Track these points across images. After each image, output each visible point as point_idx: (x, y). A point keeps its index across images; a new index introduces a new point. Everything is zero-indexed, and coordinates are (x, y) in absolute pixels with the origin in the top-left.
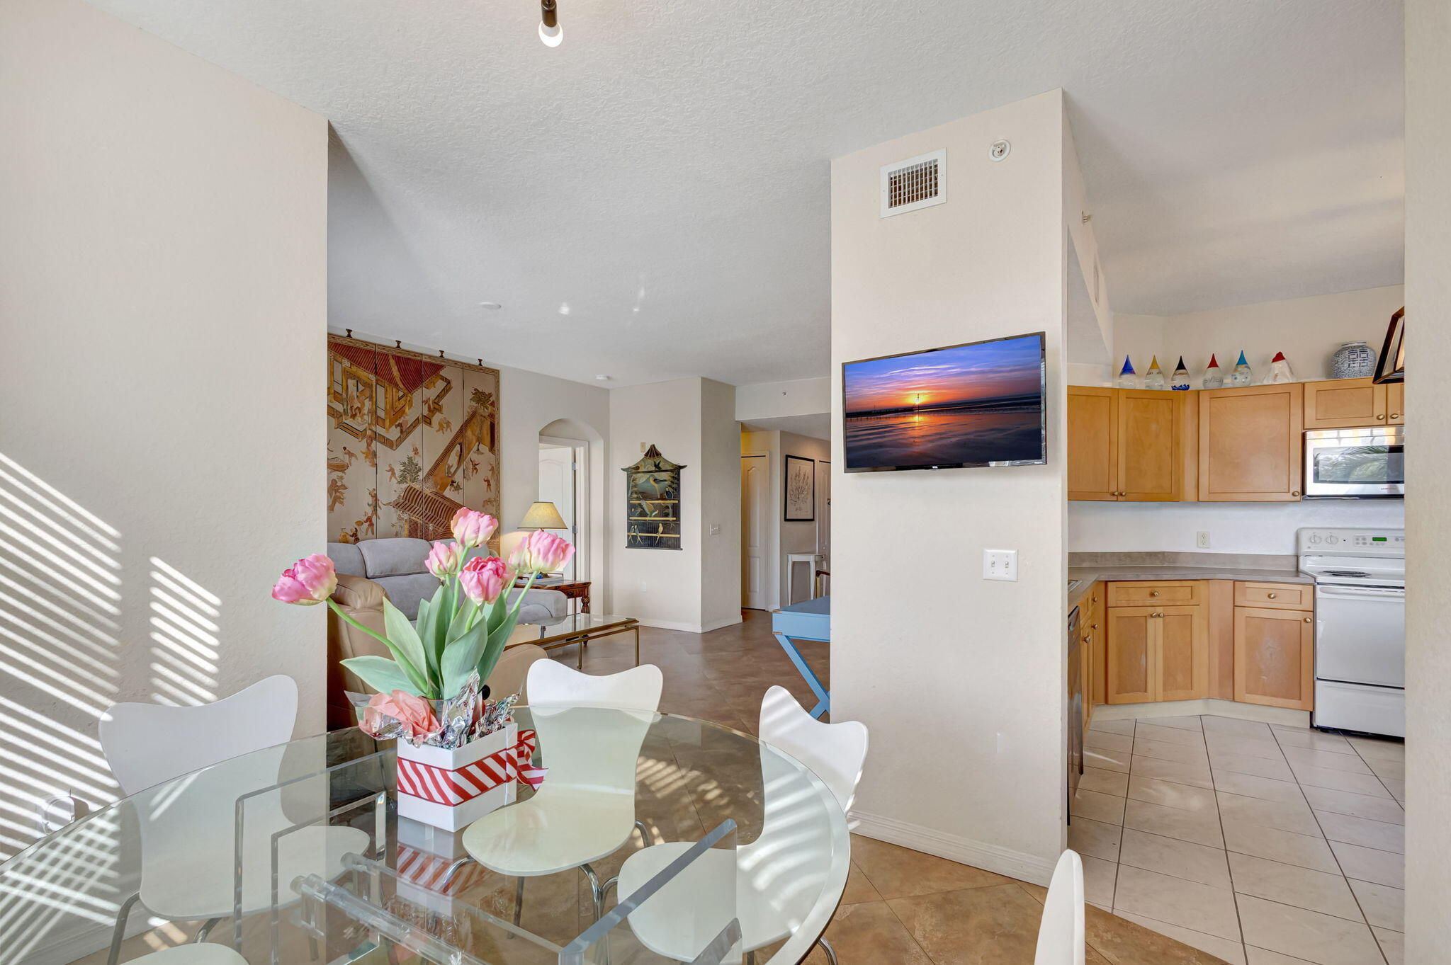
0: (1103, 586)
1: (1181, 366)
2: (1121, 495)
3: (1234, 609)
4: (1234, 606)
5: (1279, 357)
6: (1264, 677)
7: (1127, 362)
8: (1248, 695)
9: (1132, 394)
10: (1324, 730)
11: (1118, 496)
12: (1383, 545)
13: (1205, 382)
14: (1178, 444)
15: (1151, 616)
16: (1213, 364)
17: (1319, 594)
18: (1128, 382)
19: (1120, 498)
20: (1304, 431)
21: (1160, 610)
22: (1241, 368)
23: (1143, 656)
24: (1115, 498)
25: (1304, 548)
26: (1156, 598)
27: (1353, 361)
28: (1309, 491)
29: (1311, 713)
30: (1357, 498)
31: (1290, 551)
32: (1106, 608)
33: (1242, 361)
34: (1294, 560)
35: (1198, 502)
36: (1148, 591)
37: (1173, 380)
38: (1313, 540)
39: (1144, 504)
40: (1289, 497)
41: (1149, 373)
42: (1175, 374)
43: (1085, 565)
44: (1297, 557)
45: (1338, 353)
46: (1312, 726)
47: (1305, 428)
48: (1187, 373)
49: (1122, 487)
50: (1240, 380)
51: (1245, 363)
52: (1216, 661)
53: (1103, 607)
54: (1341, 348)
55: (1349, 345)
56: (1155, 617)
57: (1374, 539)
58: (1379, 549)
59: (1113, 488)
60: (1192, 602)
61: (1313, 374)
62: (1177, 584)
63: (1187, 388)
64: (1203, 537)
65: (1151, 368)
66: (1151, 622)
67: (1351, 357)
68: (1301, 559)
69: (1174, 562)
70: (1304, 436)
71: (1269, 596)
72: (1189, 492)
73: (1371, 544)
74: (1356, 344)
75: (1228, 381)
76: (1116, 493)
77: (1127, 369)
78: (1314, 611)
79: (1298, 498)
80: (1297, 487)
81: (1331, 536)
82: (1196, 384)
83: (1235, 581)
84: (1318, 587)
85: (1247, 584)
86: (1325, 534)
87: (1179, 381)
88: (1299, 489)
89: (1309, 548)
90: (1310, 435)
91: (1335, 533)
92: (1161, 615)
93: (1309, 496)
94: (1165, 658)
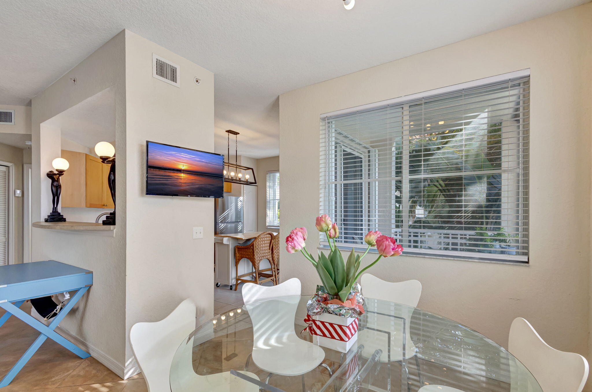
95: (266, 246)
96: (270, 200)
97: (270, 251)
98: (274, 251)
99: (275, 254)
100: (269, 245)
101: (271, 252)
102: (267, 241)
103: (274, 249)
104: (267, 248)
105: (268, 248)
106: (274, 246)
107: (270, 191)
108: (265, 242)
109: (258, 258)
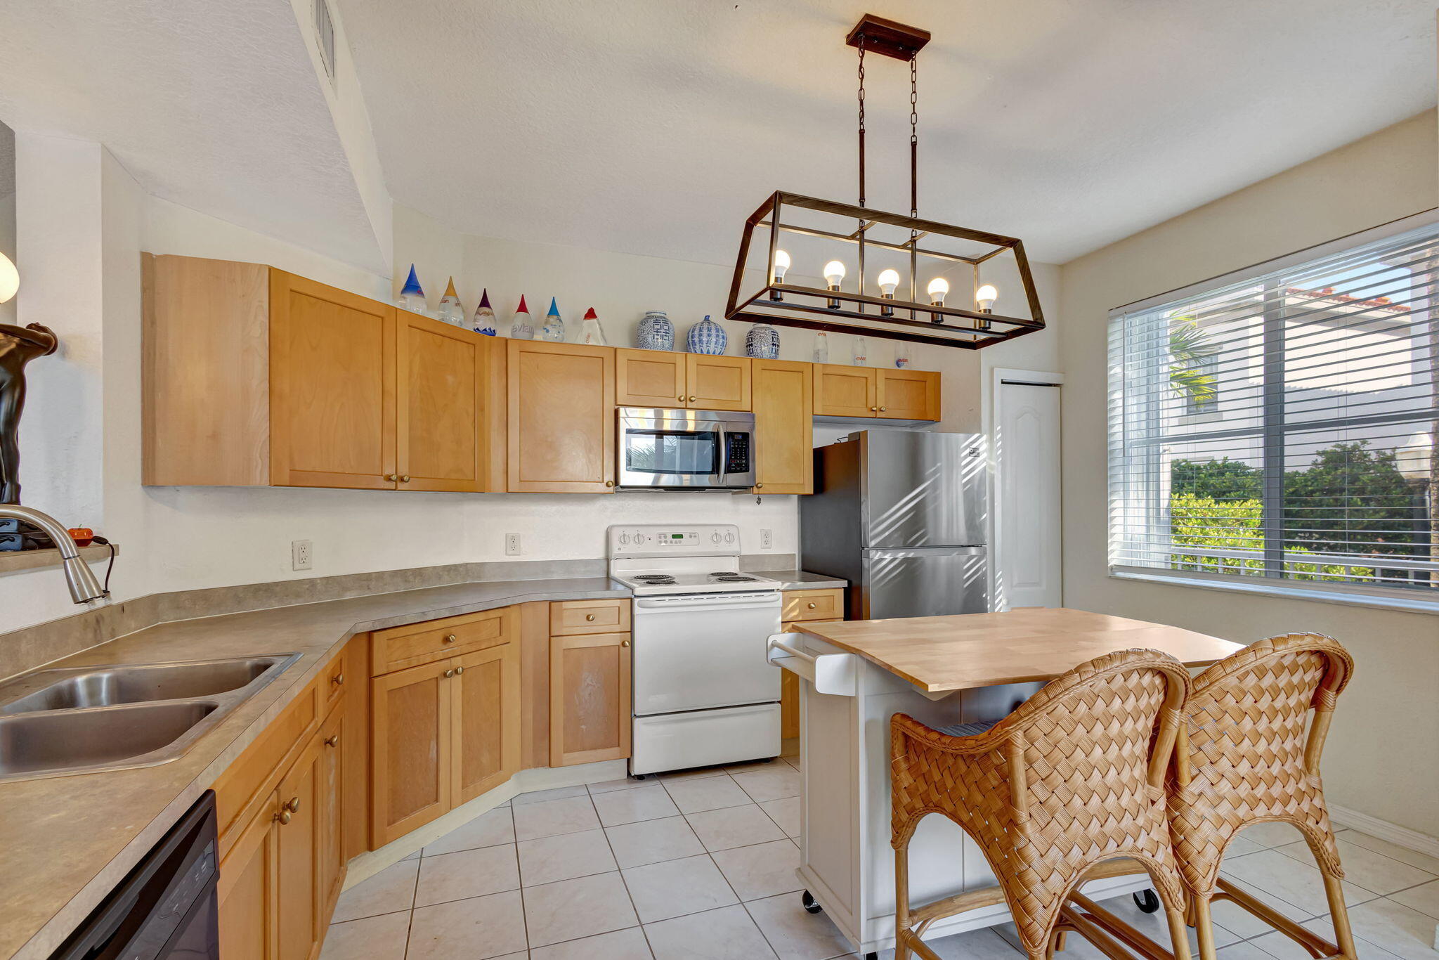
0: (363, 642)
1: (485, 302)
2: (402, 480)
3: (550, 639)
4: (550, 636)
5: (591, 314)
6: (583, 727)
7: (412, 276)
8: (566, 755)
9: (418, 324)
10: (641, 778)
11: (396, 482)
12: (680, 542)
13: (514, 330)
14: (482, 409)
15: (445, 675)
16: (522, 308)
17: (637, 610)
18: (413, 304)
19: (401, 486)
20: (616, 407)
21: (457, 662)
22: (553, 319)
23: (433, 743)
24: (392, 485)
25: (615, 550)
26: (451, 645)
27: (657, 332)
28: (623, 482)
29: (629, 760)
30: (662, 490)
31: (600, 554)
32: (371, 678)
33: (553, 311)
34: (604, 564)
35: (508, 494)
36: (439, 636)
37: (475, 320)
38: (624, 539)
39: (441, 494)
40: (601, 488)
41: (444, 301)
42: (477, 313)
43: (349, 596)
44: (608, 560)
45: (643, 322)
46: (629, 774)
47: (618, 403)
48: (492, 314)
49: (404, 470)
50: (553, 335)
51: (558, 314)
52: (530, 716)
53: (364, 680)
54: (645, 316)
55: (653, 314)
56: (451, 675)
57: (674, 536)
58: (677, 547)
59: (389, 470)
60: (501, 640)
61: (620, 340)
62: (481, 617)
63: (493, 333)
64: (513, 541)
65: (446, 294)
66: (444, 685)
67: (656, 327)
68: (612, 562)
69: (480, 577)
70: (616, 412)
71: (588, 618)
72: (497, 482)
73: (671, 542)
74: (658, 314)
75: (539, 337)
76: (394, 477)
77: (412, 286)
78: (632, 631)
79: (611, 489)
80: (610, 477)
81: (638, 535)
82: (504, 332)
83: (551, 602)
84: (637, 600)
85: (566, 605)
86: (632, 532)
87: (483, 323)
88: (613, 479)
89: (620, 549)
90: (622, 411)
91: (642, 531)
92: (460, 670)
93: (622, 487)
94: (466, 735)
95: (1120, 757)
96: (1128, 443)
97: (1159, 792)
98: (1190, 789)
99: (1202, 808)
100: (1143, 746)
101: (1162, 804)
102: (1129, 724)
103: (1186, 770)
104: (1126, 776)
105: (1140, 770)
106: (1184, 754)
107: (1130, 401)
108: (1115, 725)
109: (1055, 853)
